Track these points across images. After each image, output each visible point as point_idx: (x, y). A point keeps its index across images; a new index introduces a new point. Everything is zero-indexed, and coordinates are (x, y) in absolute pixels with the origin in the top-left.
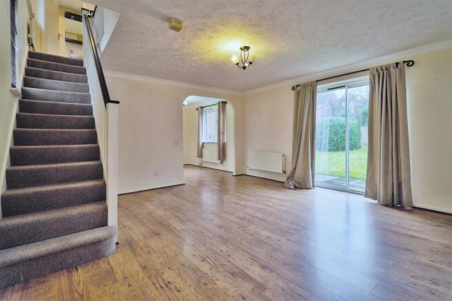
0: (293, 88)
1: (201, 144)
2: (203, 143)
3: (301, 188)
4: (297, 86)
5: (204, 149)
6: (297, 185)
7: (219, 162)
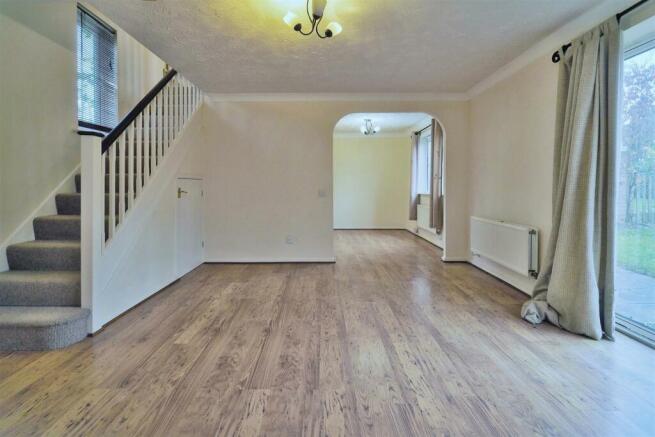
0: (556, 57)
1: (414, 196)
2: (419, 196)
3: (563, 330)
4: (565, 48)
5: (419, 206)
6: (552, 317)
7: (434, 231)
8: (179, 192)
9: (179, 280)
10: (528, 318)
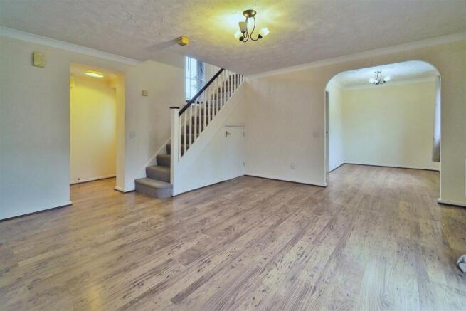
8: (226, 133)
9: (224, 181)
10: (461, 265)
